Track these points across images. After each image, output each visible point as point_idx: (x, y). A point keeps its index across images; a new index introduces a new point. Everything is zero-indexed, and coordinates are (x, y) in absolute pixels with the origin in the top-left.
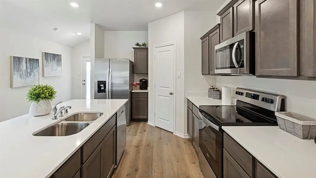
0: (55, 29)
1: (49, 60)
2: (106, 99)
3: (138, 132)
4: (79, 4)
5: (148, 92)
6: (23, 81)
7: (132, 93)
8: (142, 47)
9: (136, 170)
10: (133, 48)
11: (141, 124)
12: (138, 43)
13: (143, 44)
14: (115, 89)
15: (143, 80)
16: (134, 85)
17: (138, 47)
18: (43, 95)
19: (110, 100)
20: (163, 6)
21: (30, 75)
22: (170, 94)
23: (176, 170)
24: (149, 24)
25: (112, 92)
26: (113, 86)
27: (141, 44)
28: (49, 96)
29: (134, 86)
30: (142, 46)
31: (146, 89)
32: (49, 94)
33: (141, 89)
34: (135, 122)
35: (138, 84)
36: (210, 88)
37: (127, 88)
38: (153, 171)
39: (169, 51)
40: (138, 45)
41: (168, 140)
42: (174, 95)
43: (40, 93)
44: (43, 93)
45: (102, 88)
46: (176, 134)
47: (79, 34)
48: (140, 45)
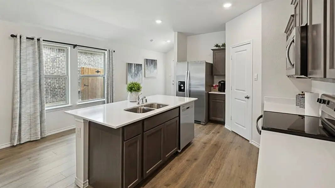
0: (151, 40)
1: (149, 65)
2: (185, 97)
3: (212, 132)
4: (162, 20)
5: (225, 95)
6: (133, 79)
7: (209, 95)
8: (222, 48)
9: (196, 160)
10: (212, 50)
11: (218, 126)
12: (217, 45)
13: (222, 44)
14: (192, 89)
15: (222, 82)
16: (214, 87)
17: (217, 48)
18: (134, 89)
19: (188, 98)
20: (232, 6)
21: (137, 75)
22: (246, 98)
23: (233, 172)
24: (226, 23)
25: (190, 91)
26: (190, 87)
27: (221, 45)
28: (137, 89)
29: (212, 88)
30: (222, 46)
31: (224, 91)
32: (137, 88)
33: (220, 90)
34: (212, 123)
35: (217, 85)
36: (299, 94)
37: (203, 89)
38: (210, 165)
39: (246, 50)
40: (217, 46)
41: (240, 146)
42: (250, 99)
43: (132, 87)
44: (134, 87)
45: (182, 88)
46: (252, 143)
47: (169, 41)
48: (219, 46)
